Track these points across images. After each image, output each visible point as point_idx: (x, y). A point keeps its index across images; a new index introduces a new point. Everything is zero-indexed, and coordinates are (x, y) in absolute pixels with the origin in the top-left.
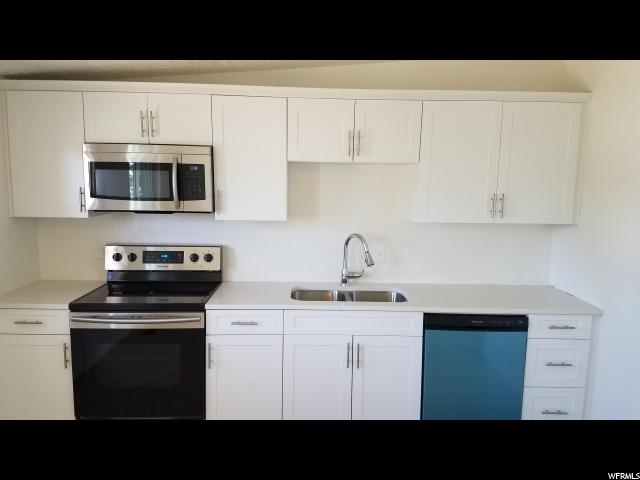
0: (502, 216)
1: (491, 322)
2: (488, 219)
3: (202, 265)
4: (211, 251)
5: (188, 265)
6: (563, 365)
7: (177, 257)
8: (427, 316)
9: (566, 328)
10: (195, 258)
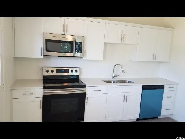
0: (155, 60)
1: (154, 87)
2: (152, 60)
3: (74, 74)
4: (77, 69)
5: (70, 74)
6: (170, 97)
7: (67, 71)
8: (143, 86)
9: (171, 88)
10: (72, 71)
